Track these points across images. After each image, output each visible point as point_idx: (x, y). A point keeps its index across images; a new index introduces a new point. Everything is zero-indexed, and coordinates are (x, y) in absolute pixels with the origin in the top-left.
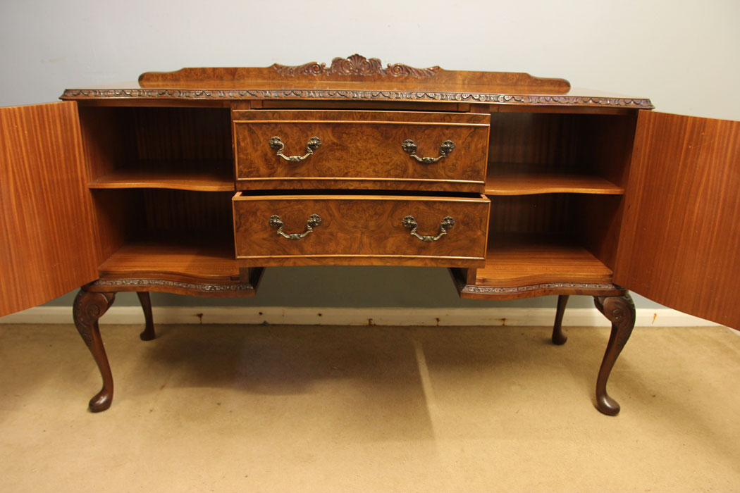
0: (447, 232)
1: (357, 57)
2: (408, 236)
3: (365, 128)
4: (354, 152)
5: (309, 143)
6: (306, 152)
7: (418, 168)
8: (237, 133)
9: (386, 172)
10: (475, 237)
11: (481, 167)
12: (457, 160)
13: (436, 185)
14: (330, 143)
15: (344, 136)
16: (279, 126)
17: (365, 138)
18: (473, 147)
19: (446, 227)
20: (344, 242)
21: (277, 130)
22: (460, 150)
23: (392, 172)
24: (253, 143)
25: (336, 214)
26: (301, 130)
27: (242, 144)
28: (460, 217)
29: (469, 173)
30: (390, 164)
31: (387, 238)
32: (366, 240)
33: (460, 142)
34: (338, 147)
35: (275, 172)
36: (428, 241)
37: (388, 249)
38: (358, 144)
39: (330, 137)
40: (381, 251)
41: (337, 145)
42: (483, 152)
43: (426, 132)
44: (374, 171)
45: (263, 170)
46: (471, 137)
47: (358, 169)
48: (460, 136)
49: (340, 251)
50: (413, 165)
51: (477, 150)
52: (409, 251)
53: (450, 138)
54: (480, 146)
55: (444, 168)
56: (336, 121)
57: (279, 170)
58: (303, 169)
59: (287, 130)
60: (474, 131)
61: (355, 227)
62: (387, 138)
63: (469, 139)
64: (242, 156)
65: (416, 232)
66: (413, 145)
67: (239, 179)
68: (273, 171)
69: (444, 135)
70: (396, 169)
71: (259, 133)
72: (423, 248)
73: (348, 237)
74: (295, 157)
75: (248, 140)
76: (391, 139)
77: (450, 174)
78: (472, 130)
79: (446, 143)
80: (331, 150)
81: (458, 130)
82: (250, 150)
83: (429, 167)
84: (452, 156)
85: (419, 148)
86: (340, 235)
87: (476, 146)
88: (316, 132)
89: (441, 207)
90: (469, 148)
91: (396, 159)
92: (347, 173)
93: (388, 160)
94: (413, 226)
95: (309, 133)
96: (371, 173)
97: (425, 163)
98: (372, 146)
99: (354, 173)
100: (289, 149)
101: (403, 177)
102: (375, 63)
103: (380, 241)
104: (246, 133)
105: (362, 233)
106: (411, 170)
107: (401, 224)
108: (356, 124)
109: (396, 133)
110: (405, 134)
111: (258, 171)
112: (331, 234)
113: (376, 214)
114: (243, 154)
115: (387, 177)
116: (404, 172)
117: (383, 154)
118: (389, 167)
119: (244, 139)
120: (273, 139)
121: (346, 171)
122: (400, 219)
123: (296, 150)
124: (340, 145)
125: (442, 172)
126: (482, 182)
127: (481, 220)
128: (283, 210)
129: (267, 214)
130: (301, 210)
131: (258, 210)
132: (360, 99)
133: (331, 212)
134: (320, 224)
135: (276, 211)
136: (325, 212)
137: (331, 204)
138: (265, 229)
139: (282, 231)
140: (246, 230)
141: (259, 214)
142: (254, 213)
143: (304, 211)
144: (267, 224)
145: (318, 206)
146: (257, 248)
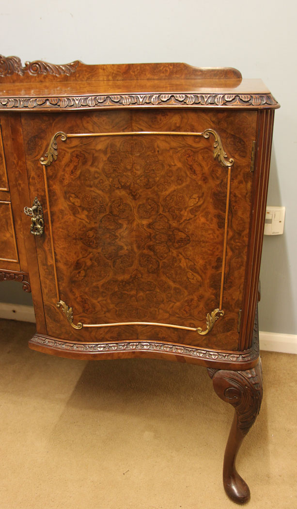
126: (5, 189)
127: (7, 223)
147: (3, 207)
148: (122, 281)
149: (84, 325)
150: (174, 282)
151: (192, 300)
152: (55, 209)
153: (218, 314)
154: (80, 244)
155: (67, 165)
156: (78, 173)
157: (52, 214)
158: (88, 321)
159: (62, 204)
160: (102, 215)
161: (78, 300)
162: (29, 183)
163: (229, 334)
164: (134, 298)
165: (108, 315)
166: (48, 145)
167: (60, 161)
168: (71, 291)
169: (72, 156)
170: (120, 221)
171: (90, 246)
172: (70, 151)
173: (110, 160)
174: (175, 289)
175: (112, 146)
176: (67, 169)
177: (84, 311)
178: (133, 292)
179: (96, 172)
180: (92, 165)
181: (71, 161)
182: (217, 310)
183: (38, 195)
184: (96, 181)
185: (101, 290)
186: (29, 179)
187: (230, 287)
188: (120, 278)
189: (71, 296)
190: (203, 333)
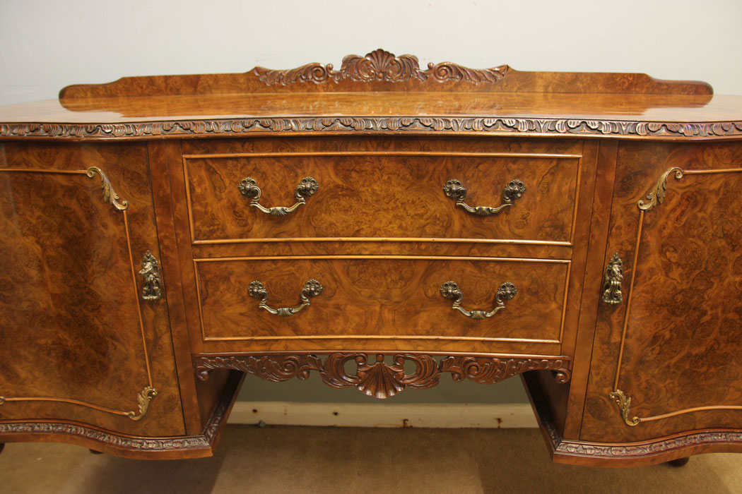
0: (505, 304)
1: (380, 54)
2: (448, 310)
3: (384, 161)
4: (369, 199)
5: (299, 187)
6: (296, 201)
7: (469, 222)
8: (189, 175)
9: (417, 229)
10: (548, 311)
11: (566, 221)
12: (529, 209)
13: (495, 248)
14: (331, 185)
15: (354, 174)
16: (252, 162)
17: (385, 177)
18: (555, 189)
19: (505, 298)
20: (356, 319)
21: (250, 168)
22: (533, 195)
23: (428, 229)
24: (215, 188)
25: (345, 280)
26: (286, 167)
27: (198, 190)
28: (526, 283)
29: (548, 229)
30: (426, 216)
31: (417, 313)
32: (388, 315)
33: (535, 182)
34: (344, 192)
35: (249, 231)
36: (478, 319)
37: (419, 328)
38: (376, 187)
39: (331, 177)
40: (409, 330)
41: (343, 189)
42: (570, 197)
43: (481, 167)
44: (400, 227)
45: (231, 227)
46: (552, 174)
47: (376, 225)
48: (533, 173)
49: (351, 330)
50: (461, 218)
51: (560, 194)
52: (451, 330)
53: (518, 177)
54: (565, 188)
55: (508, 222)
56: (340, 153)
57: (256, 227)
58: (291, 225)
59: (265, 166)
60: (557, 165)
61: (371, 297)
62: (420, 177)
63: (549, 177)
64: (198, 208)
65: (461, 305)
66: (461, 188)
67: (196, 242)
68: (246, 229)
69: (509, 171)
70: (435, 224)
71: (222, 172)
72: (471, 325)
73: (362, 311)
74: (279, 208)
75: (207, 184)
76: (426, 179)
77: (517, 231)
78: (554, 163)
79: (512, 184)
80: (333, 197)
81: (531, 163)
82: (210, 199)
83: (485, 221)
84: (521, 205)
85: (469, 192)
86: (351, 308)
87: (560, 188)
88: (310, 170)
89: (497, 268)
90: (548, 191)
91: (433, 209)
92: (358, 231)
93: (421, 211)
94: (455, 297)
95: (299, 172)
96: (396, 231)
97: (479, 215)
98: (396, 189)
99: (369, 230)
100: (269, 195)
101: (444, 237)
102: (409, 63)
103: (408, 315)
104: (203, 173)
105: (382, 306)
106: (457, 226)
107: (438, 294)
108: (371, 156)
109: (434, 170)
110: (448, 171)
111: (223, 230)
112: (338, 307)
113: (402, 278)
114: (201, 205)
115: (420, 237)
116: (447, 229)
117: (413, 202)
118: (422, 221)
119: (201, 183)
120: (244, 182)
121: (357, 228)
122: (437, 286)
123: (280, 198)
124: (347, 189)
125: (506, 229)
126: (568, 243)
127: (556, 288)
128: (267, 274)
129: (244, 280)
130: (293, 274)
131: (231, 274)
132: (380, 132)
133: (335, 276)
134: (321, 293)
135: (257, 276)
136: (328, 276)
137: (336, 266)
138: (243, 300)
139: (266, 304)
140: (216, 302)
141: (233, 280)
142: (226, 279)
143: (297, 274)
144: (245, 294)
145: (318, 268)
146: (233, 326)
147: (555, 267)
148: (696, 355)
149: (642, 420)
152: (645, 267)
154: (664, 312)
155: (674, 210)
156: (684, 220)
157: (638, 273)
158: (646, 412)
159: (654, 261)
160: (697, 272)
161: (641, 387)
162: (609, 235)
164: (703, 376)
165: (671, 402)
166: (654, 184)
167: (666, 205)
168: (637, 375)
169: (682, 198)
170: (712, 280)
171: (674, 314)
172: (681, 192)
173: (720, 203)
175: (726, 184)
176: (671, 215)
177: (645, 401)
178: (704, 369)
179: (703, 218)
180: (700, 211)
181: (679, 204)
183: (621, 250)
184: (701, 229)
185: (672, 370)
186: (610, 229)
188: (696, 351)
189: (635, 383)
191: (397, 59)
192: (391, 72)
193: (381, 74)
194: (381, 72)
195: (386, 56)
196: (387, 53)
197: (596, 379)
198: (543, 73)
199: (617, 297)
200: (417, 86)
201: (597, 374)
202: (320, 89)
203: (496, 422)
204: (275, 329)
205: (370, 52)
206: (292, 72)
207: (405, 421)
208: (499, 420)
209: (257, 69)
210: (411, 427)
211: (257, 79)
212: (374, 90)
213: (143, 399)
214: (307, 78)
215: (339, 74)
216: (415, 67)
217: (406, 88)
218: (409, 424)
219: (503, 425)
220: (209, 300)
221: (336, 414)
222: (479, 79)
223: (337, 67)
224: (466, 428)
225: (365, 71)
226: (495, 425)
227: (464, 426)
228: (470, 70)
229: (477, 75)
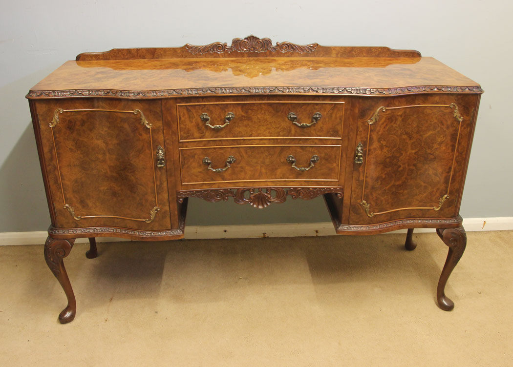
0: (314, 165)
1: (252, 38)
2: (290, 168)
3: (263, 106)
4: (256, 121)
5: (227, 117)
6: (225, 123)
7: (298, 130)
8: (179, 112)
9: (277, 133)
10: (332, 167)
11: (339, 129)
12: (323, 124)
13: (310, 140)
14: (240, 116)
15: (250, 111)
16: (206, 106)
17: (263, 112)
18: (334, 116)
19: (314, 162)
20: (250, 172)
21: (205, 109)
22: (325, 118)
23: (281, 133)
24: (190, 117)
25: (245, 155)
26: (221, 108)
27: (183, 119)
28: (323, 155)
29: (331, 133)
30: (280, 128)
31: (276, 169)
32: (264, 171)
33: (325, 113)
34: (246, 118)
35: (204, 135)
36: (303, 171)
37: (277, 176)
38: (259, 116)
39: (240, 112)
40: (273, 177)
41: (245, 117)
42: (340, 119)
43: (303, 107)
44: (269, 133)
45: (196, 134)
46: (333, 110)
47: (259, 132)
48: (325, 110)
49: (247, 178)
50: (295, 128)
51: (336, 118)
52: (291, 177)
53: (318, 111)
54: (338, 115)
55: (315, 130)
56: (244, 102)
57: (207, 134)
58: (223, 133)
59: (212, 108)
60: (334, 106)
61: (256, 163)
62: (277, 112)
63: (331, 111)
64: (182, 126)
65: (295, 165)
66: (295, 116)
67: (181, 141)
68: (203, 135)
69: (315, 109)
70: (283, 131)
71: (194, 111)
72: (300, 174)
73: (252, 169)
74: (218, 126)
75: (187, 116)
76: (280, 112)
77: (319, 133)
78: (333, 105)
79: (316, 114)
80: (241, 120)
81: (324, 105)
82: (188, 122)
83: (305, 130)
84: (320, 123)
85: (298, 118)
86: (247, 168)
87: (336, 115)
88: (231, 109)
89: (310, 149)
90: (331, 117)
91: (283, 125)
92: (251, 135)
93: (278, 126)
94: (293, 162)
95: (226, 110)
96: (267, 134)
97: (303, 127)
98: (267, 117)
99: (256, 134)
100: (213, 120)
101: (288, 136)
102: (267, 43)
103: (272, 170)
104: (185, 111)
105: (261, 166)
106: (293, 132)
107: (285, 161)
108: (257, 103)
109: (283, 109)
110: (289, 109)
111: (193, 135)
112: (242, 167)
113: (270, 154)
114: (184, 125)
115: (278, 136)
116: (289, 134)
117: (275, 122)
118: (279, 130)
119: (184, 115)
120: (203, 115)
121: (251, 133)
122: (285, 157)
123: (218, 121)
124: (247, 117)
125: (314, 133)
126: (340, 138)
127: (336, 158)
128: (211, 154)
129: (201, 157)
130: (223, 154)
131: (195, 154)
132: (261, 93)
133: (241, 154)
134: (235, 161)
135: (207, 155)
136: (238, 154)
137: (241, 149)
138: (200, 165)
139: (211, 167)
140: (188, 167)
141: (196, 157)
142: (194, 157)
143: (224, 154)
144: (201, 163)
145: (233, 151)
146: (195, 177)
147: (335, 148)
148: (397, 185)
149: (375, 214)
150: (424, 182)
151: (433, 191)
152: (372, 148)
153: (446, 198)
154: (382, 166)
155: (383, 124)
156: (388, 127)
157: (369, 150)
158: (377, 211)
159: (376, 145)
160: (395, 149)
161: (374, 199)
162: (357, 134)
163: (450, 208)
164: (401, 194)
165: (388, 206)
166: (374, 114)
167: (379, 122)
168: (371, 194)
169: (386, 119)
170: (402, 152)
171: (386, 167)
172: (385, 116)
173: (403, 120)
174: (425, 186)
175: (405, 112)
176: (382, 126)
177: (376, 205)
178: (402, 191)
179: (396, 127)
180: (394, 124)
181: (385, 121)
182: (446, 196)
183: (362, 140)
184: (395, 131)
185: (387, 191)
186: (357, 131)
187: (454, 182)
188: (397, 183)
189: (371, 197)
190: (437, 210)
191: (260, 41)
192: (257, 47)
193: (252, 49)
194: (252, 47)
195: (255, 39)
196: (256, 37)
197: (354, 196)
198: (335, 47)
199: (360, 160)
200: (271, 54)
201: (355, 194)
202: (221, 56)
203: (315, 232)
204: (214, 178)
205: (246, 36)
206: (206, 47)
207: (264, 234)
208: (317, 232)
209: (187, 45)
210: (268, 237)
211: (187, 51)
212: (249, 57)
213: (153, 213)
214: (214, 50)
215: (231, 49)
216: (270, 45)
217: (265, 55)
218: (266, 236)
219: (319, 234)
220: (185, 166)
221: (225, 231)
222: (303, 51)
223: (229, 44)
224: (299, 237)
225: (244, 47)
226: (315, 234)
227: (297, 236)
228: (298, 46)
229: (301, 48)
